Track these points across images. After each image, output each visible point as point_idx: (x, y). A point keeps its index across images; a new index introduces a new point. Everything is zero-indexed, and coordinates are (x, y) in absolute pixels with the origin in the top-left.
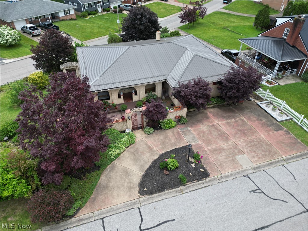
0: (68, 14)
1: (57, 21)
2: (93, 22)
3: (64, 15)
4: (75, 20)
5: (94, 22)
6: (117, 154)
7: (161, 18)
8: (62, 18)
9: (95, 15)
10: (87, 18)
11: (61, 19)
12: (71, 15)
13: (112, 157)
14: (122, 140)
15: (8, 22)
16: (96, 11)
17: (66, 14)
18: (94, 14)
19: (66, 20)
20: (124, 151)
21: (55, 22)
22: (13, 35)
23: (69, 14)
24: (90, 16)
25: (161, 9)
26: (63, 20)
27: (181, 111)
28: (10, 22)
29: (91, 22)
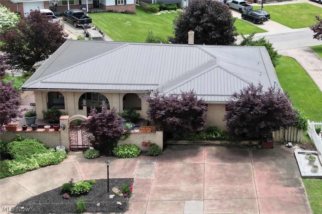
0: (122, 3)
1: (99, 12)
2: (161, 20)
3: (115, 5)
4: (132, 13)
5: (163, 21)
6: (20, 169)
7: (292, 28)
8: (110, 8)
9: (173, 11)
10: (156, 14)
11: (107, 9)
12: (127, 5)
13: (10, 170)
14: (40, 155)
15: (13, 3)
16: (177, 4)
17: (119, 3)
18: (172, 9)
19: (116, 12)
20: (35, 169)
21: (95, 12)
22: (6, 19)
23: (124, 4)
24: (162, 12)
25: (302, 15)
26: (110, 11)
27: (152, 134)
28: (18, 3)
29: (158, 21)
